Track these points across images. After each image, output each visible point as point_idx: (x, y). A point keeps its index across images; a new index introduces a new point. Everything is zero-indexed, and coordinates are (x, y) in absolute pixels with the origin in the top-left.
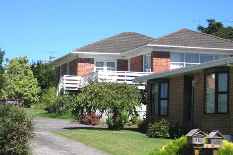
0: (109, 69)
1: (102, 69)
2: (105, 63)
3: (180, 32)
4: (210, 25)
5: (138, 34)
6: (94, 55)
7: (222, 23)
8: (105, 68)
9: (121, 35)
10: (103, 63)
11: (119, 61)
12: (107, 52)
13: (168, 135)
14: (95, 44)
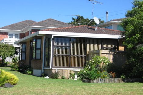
0: (16, 38)
1: (12, 38)
2: (14, 35)
3: (47, 20)
4: (78, 18)
5: (33, 21)
6: (8, 31)
7: (83, 17)
8: (14, 37)
9: (25, 21)
10: (13, 35)
11: (21, 34)
12: (15, 29)
13: (18, 69)
14: (10, 26)
